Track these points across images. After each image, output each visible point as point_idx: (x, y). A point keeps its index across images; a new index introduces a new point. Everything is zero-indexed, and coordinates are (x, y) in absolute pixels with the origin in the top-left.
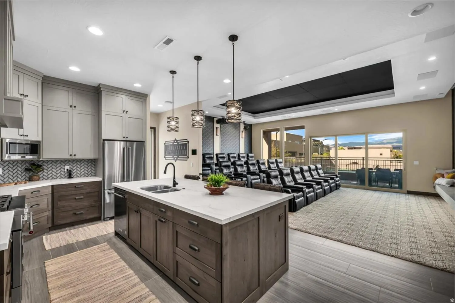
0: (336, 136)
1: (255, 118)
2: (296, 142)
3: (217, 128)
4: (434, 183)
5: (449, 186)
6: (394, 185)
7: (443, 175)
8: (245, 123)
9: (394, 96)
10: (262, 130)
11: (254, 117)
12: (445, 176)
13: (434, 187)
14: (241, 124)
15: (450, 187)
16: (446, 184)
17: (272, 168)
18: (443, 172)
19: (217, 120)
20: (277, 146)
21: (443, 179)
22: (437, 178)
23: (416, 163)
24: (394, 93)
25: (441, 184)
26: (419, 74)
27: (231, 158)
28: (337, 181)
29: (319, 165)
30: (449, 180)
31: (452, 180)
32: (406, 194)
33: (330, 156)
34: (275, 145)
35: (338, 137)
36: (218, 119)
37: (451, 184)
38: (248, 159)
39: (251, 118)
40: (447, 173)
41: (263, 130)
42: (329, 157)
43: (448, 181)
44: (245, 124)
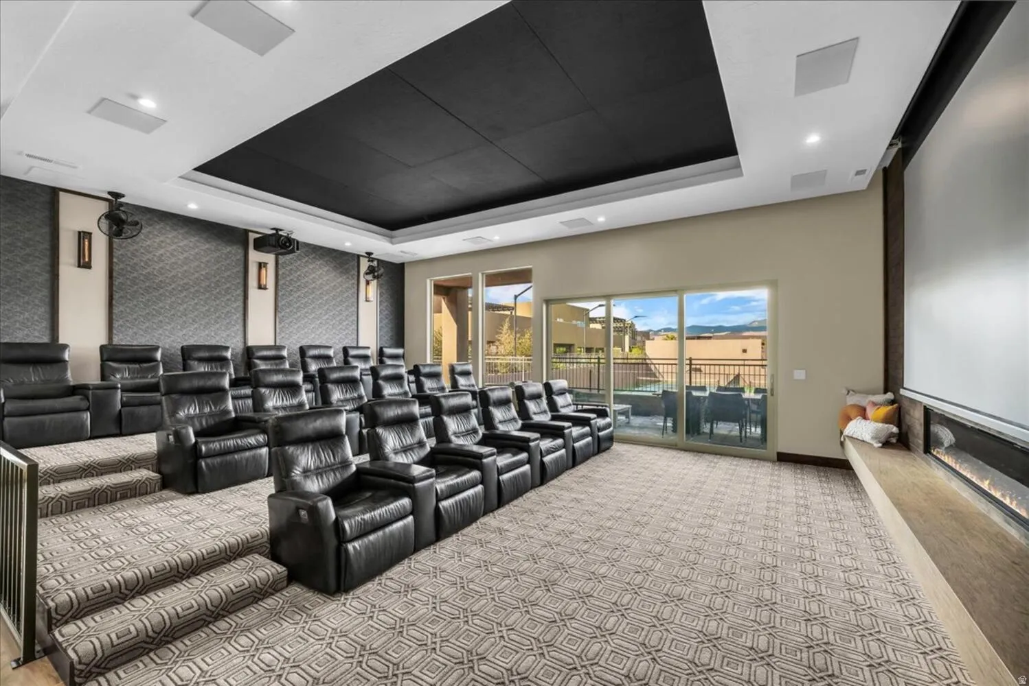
0: (608, 297)
1: (392, 243)
2: (574, 322)
3: (261, 266)
4: (841, 433)
5: (880, 445)
6: (753, 429)
7: (864, 409)
8: (372, 256)
9: (741, 174)
10: (428, 281)
11: (391, 237)
12: (870, 412)
13: (842, 444)
14: (361, 258)
15: (883, 450)
16: (873, 438)
17: (461, 388)
18: (864, 401)
19: (255, 240)
20: (517, 329)
21: (863, 422)
22: (848, 419)
23: (800, 375)
24: (738, 166)
25: (859, 438)
26: (798, 56)
27: (308, 360)
28: (600, 430)
29: (561, 380)
30: (881, 425)
31: (887, 425)
32: (773, 462)
33: (645, 354)
34: (511, 328)
35: (612, 302)
36: (258, 236)
37: (883, 439)
38: (381, 362)
39: (380, 240)
40: (875, 404)
41: (435, 281)
42: (644, 357)
43: (878, 430)
44: (372, 260)
